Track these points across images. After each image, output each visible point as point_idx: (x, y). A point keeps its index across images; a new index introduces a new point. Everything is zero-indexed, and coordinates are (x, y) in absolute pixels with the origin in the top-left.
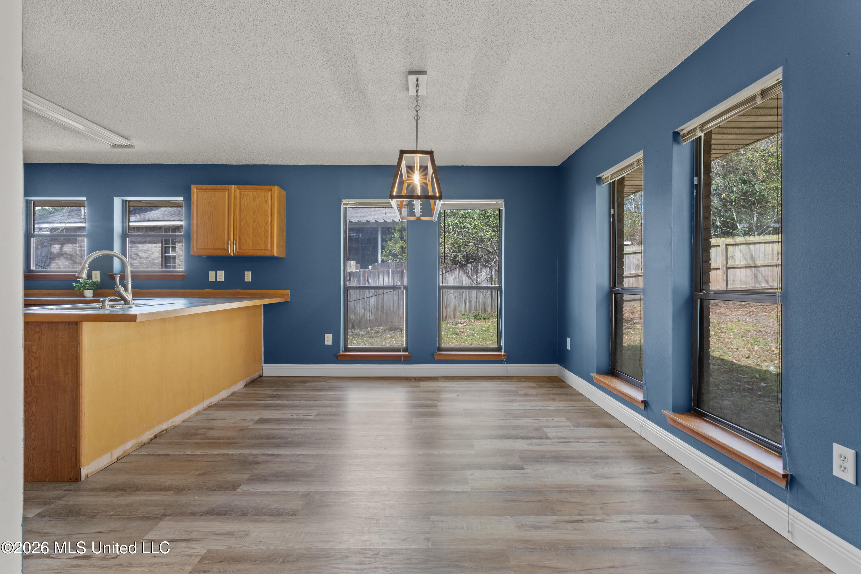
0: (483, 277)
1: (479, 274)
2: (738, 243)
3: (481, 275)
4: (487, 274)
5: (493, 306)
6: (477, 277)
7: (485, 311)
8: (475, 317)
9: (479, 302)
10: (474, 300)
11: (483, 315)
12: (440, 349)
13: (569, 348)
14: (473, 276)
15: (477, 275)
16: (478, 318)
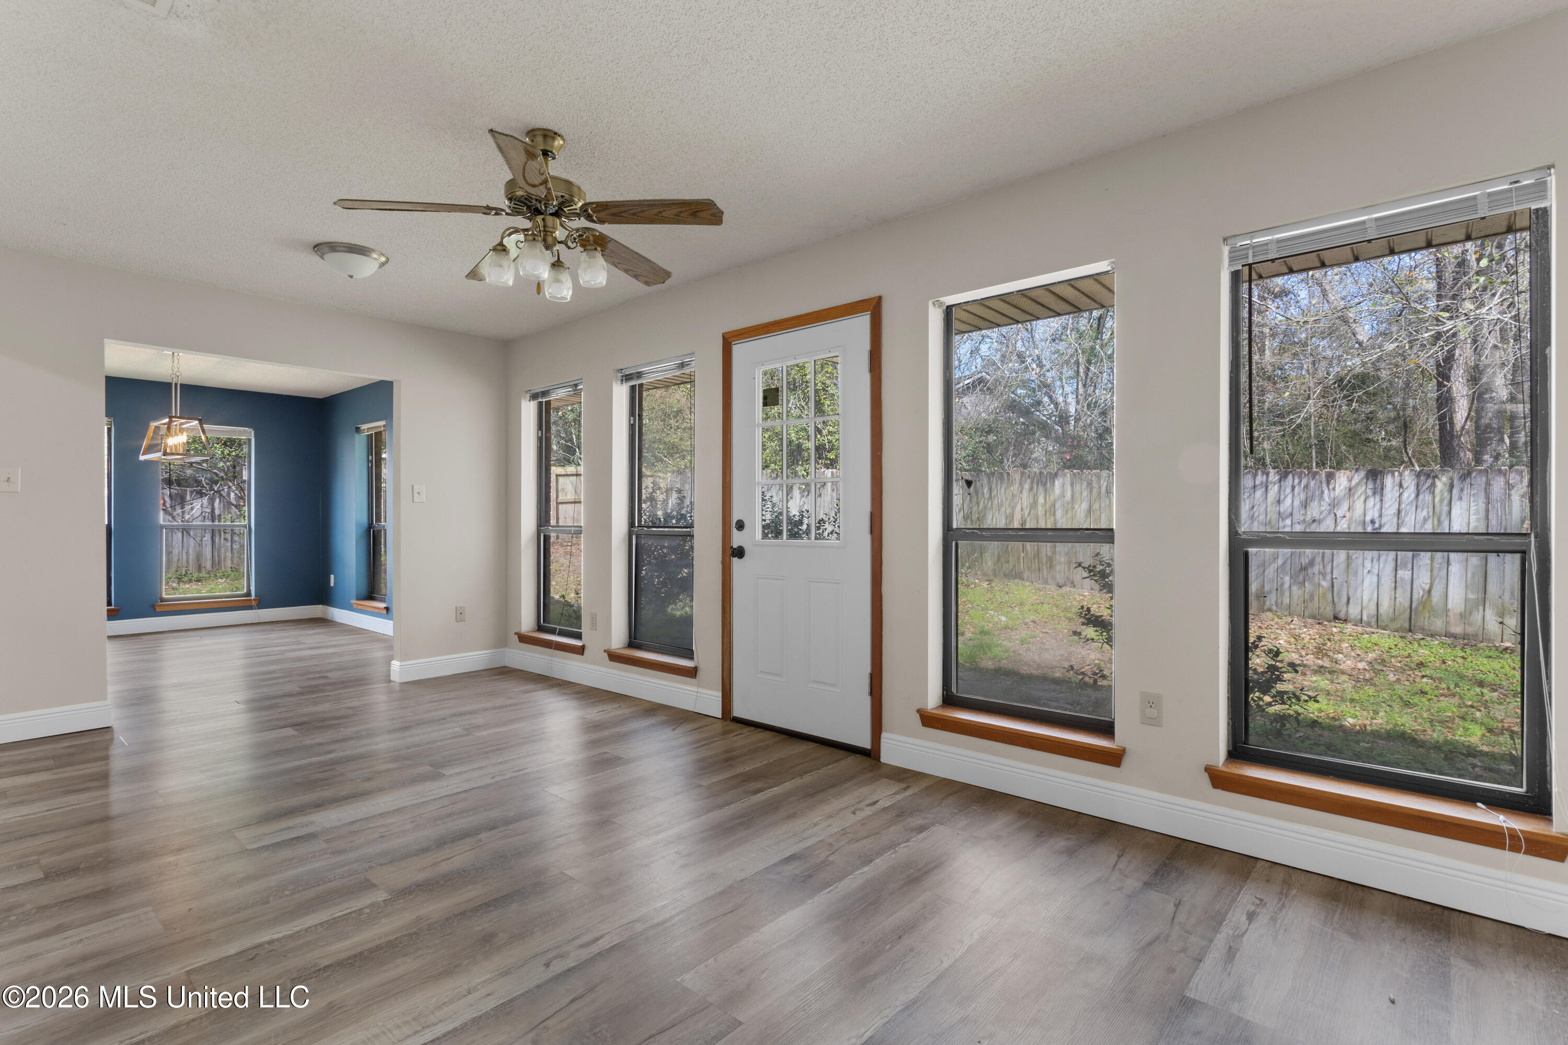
0: (197, 511)
1: (187, 508)
2: (569, 473)
3: (192, 509)
4: (204, 506)
5: (217, 558)
6: (183, 513)
7: (199, 568)
8: (179, 579)
9: (187, 553)
10: (176, 552)
11: (195, 575)
12: (162, 600)
13: (332, 584)
14: (175, 509)
15: (182, 508)
16: (186, 579)
